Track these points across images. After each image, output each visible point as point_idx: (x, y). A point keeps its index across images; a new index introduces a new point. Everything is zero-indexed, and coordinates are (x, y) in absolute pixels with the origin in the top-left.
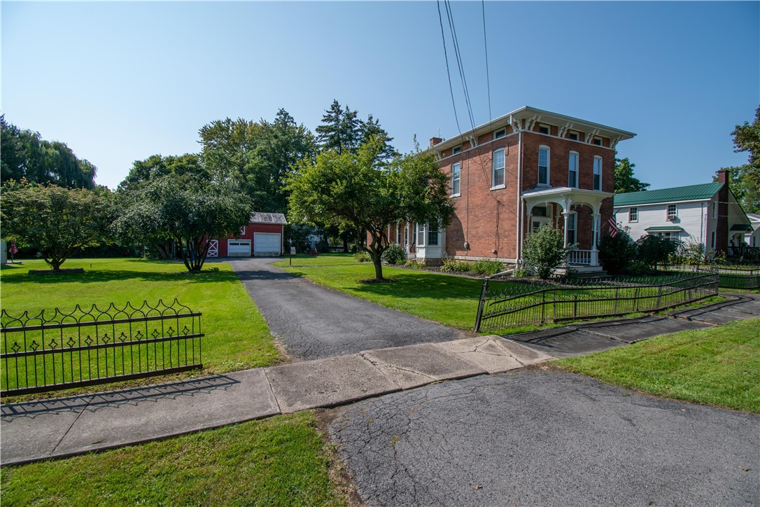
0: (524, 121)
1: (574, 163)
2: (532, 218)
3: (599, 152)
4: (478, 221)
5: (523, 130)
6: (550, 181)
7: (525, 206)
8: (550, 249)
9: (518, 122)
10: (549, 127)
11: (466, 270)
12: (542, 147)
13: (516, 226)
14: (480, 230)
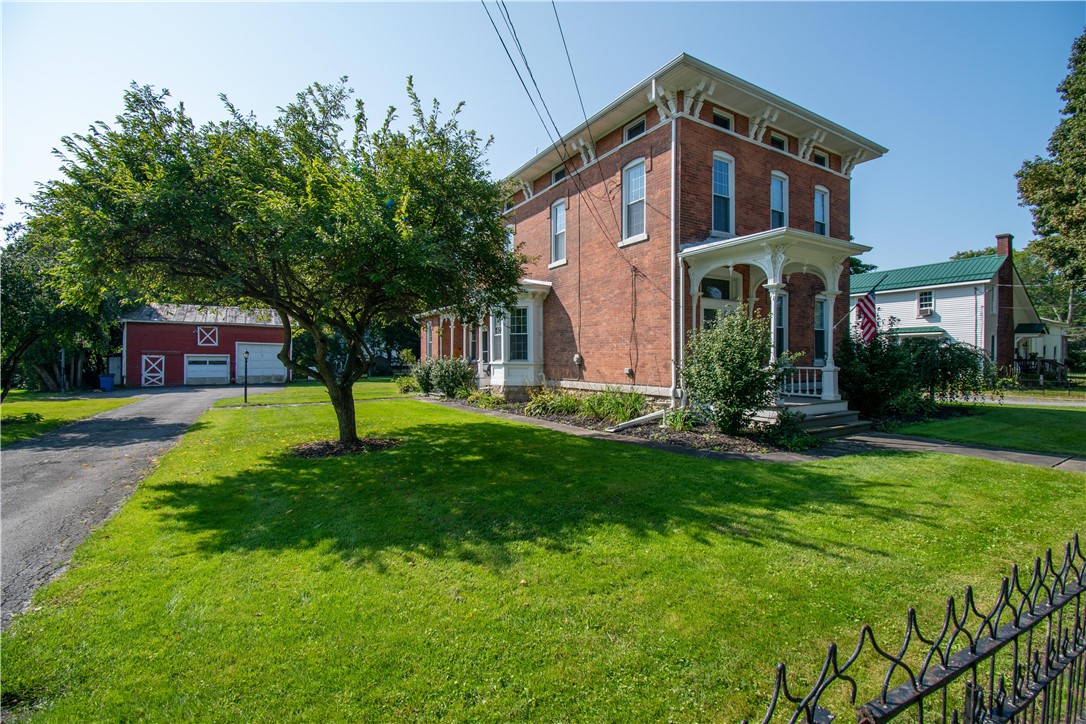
0: (680, 95)
1: (779, 195)
2: (701, 299)
3: (825, 179)
4: (598, 310)
5: (680, 114)
6: (736, 227)
7: (687, 276)
8: (742, 366)
9: (669, 96)
10: (731, 118)
11: (572, 410)
12: (720, 155)
13: (668, 318)
14: (602, 329)
